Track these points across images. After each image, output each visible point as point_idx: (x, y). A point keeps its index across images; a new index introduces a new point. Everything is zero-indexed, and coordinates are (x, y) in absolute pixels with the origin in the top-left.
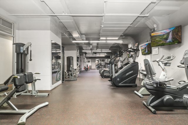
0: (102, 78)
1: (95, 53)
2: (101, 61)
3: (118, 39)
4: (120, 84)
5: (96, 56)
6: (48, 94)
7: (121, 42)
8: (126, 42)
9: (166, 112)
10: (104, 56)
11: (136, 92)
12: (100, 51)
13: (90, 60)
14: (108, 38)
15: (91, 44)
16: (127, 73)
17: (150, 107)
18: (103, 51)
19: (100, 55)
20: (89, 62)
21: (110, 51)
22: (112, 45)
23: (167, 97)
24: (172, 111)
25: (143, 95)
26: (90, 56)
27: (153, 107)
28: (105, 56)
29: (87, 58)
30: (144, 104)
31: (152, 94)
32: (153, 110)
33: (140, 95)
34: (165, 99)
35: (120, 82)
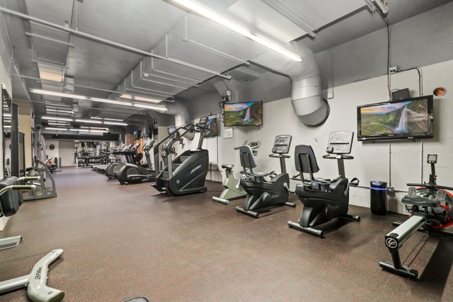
0: (123, 184)
1: (77, 126)
2: (83, 145)
3: (160, 104)
4: (181, 190)
5: (78, 132)
6: (20, 237)
7: (163, 109)
8: (172, 111)
9: (264, 214)
10: (102, 134)
11: (214, 198)
12: (100, 122)
13: (56, 143)
14: (137, 98)
15: (77, 103)
16: (192, 169)
17: (249, 212)
18: (105, 123)
19: (91, 131)
20: (52, 147)
21: (126, 125)
22: (136, 113)
23: (266, 195)
24: (269, 211)
25: (230, 200)
26: (57, 131)
27: (253, 210)
28: (104, 133)
29: (47, 137)
30: (239, 211)
31: (250, 194)
32: (255, 214)
33: (224, 201)
34: (264, 198)
35: (180, 186)
